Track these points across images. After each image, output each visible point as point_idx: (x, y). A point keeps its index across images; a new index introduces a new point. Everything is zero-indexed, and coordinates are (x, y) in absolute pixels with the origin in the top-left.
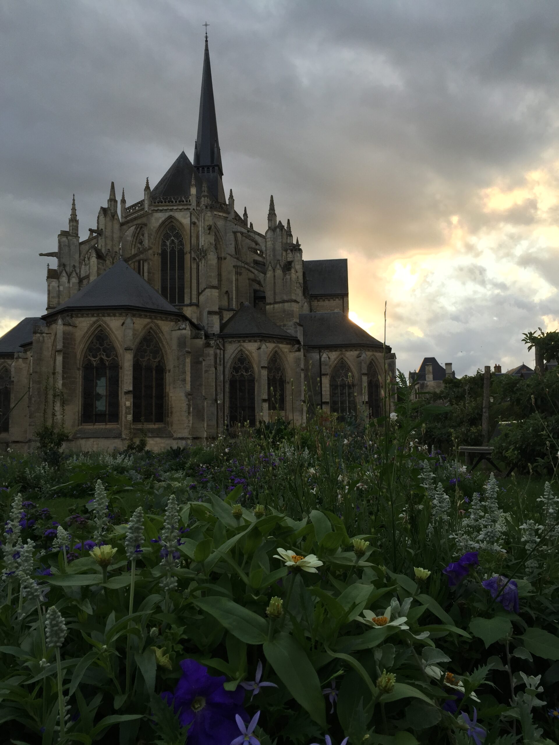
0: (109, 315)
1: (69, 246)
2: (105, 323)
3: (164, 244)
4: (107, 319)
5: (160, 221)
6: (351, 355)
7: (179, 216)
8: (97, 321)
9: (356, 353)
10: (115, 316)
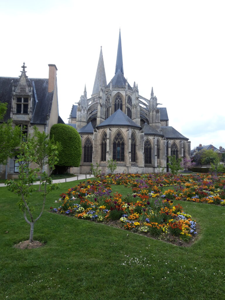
0: (122, 128)
1: (84, 101)
2: (121, 130)
3: (116, 101)
4: (121, 129)
5: (115, 94)
6: (177, 141)
7: (121, 92)
8: (118, 129)
9: (180, 141)
10: (124, 128)
